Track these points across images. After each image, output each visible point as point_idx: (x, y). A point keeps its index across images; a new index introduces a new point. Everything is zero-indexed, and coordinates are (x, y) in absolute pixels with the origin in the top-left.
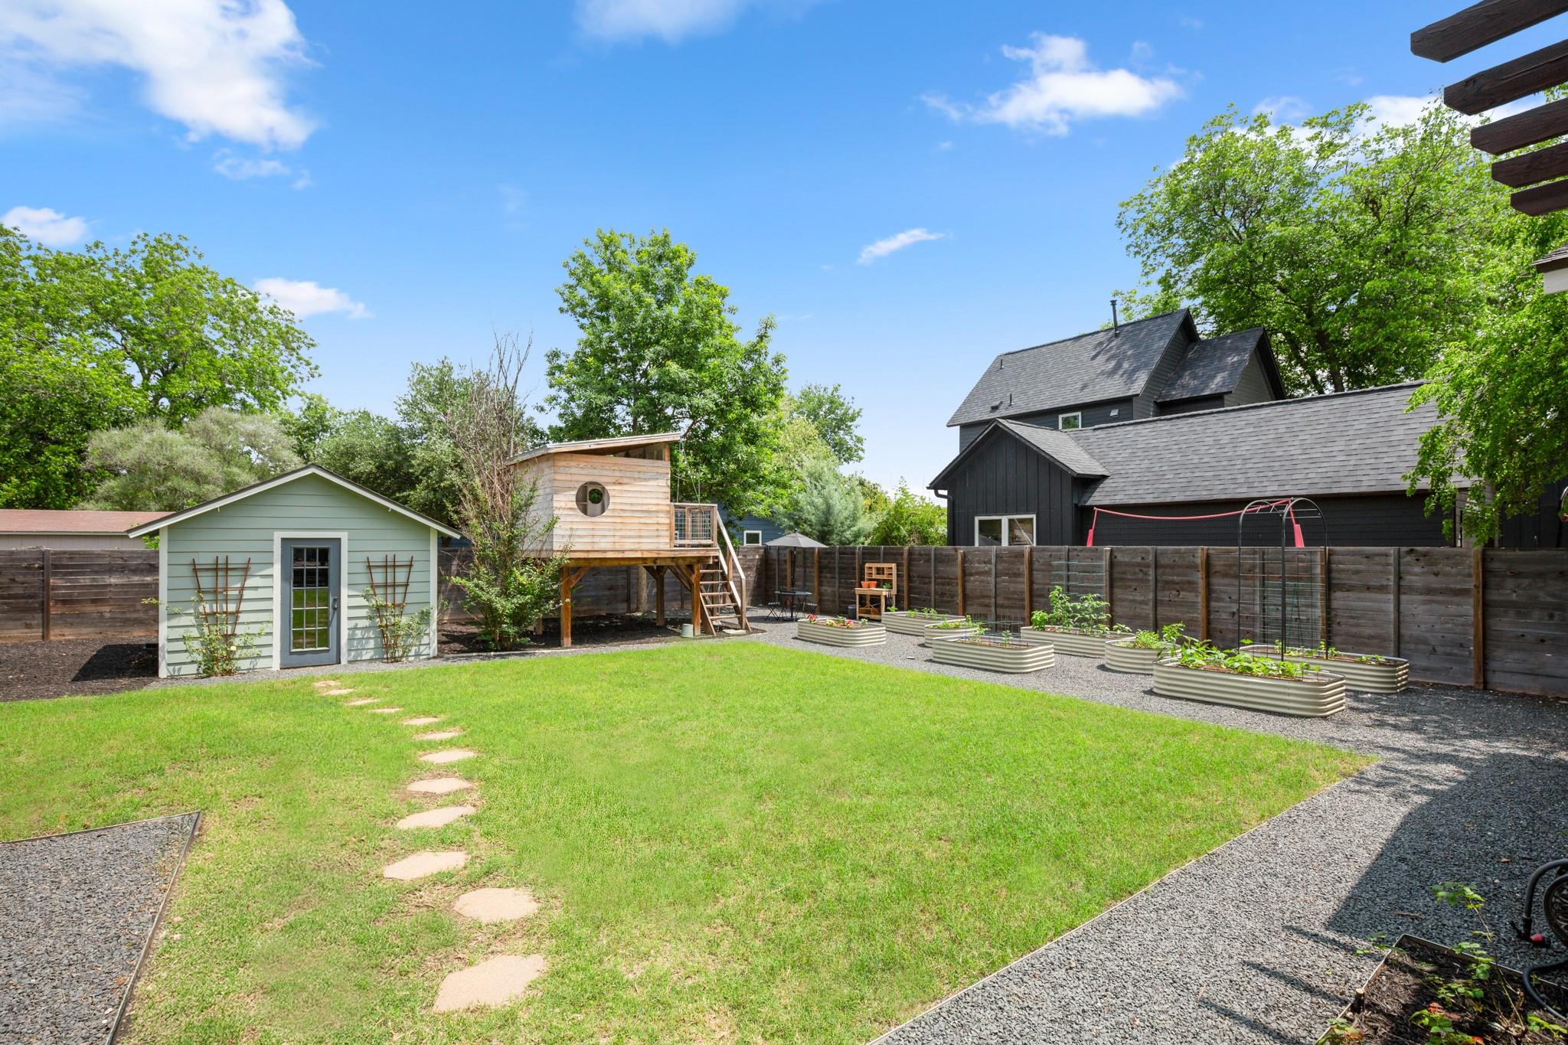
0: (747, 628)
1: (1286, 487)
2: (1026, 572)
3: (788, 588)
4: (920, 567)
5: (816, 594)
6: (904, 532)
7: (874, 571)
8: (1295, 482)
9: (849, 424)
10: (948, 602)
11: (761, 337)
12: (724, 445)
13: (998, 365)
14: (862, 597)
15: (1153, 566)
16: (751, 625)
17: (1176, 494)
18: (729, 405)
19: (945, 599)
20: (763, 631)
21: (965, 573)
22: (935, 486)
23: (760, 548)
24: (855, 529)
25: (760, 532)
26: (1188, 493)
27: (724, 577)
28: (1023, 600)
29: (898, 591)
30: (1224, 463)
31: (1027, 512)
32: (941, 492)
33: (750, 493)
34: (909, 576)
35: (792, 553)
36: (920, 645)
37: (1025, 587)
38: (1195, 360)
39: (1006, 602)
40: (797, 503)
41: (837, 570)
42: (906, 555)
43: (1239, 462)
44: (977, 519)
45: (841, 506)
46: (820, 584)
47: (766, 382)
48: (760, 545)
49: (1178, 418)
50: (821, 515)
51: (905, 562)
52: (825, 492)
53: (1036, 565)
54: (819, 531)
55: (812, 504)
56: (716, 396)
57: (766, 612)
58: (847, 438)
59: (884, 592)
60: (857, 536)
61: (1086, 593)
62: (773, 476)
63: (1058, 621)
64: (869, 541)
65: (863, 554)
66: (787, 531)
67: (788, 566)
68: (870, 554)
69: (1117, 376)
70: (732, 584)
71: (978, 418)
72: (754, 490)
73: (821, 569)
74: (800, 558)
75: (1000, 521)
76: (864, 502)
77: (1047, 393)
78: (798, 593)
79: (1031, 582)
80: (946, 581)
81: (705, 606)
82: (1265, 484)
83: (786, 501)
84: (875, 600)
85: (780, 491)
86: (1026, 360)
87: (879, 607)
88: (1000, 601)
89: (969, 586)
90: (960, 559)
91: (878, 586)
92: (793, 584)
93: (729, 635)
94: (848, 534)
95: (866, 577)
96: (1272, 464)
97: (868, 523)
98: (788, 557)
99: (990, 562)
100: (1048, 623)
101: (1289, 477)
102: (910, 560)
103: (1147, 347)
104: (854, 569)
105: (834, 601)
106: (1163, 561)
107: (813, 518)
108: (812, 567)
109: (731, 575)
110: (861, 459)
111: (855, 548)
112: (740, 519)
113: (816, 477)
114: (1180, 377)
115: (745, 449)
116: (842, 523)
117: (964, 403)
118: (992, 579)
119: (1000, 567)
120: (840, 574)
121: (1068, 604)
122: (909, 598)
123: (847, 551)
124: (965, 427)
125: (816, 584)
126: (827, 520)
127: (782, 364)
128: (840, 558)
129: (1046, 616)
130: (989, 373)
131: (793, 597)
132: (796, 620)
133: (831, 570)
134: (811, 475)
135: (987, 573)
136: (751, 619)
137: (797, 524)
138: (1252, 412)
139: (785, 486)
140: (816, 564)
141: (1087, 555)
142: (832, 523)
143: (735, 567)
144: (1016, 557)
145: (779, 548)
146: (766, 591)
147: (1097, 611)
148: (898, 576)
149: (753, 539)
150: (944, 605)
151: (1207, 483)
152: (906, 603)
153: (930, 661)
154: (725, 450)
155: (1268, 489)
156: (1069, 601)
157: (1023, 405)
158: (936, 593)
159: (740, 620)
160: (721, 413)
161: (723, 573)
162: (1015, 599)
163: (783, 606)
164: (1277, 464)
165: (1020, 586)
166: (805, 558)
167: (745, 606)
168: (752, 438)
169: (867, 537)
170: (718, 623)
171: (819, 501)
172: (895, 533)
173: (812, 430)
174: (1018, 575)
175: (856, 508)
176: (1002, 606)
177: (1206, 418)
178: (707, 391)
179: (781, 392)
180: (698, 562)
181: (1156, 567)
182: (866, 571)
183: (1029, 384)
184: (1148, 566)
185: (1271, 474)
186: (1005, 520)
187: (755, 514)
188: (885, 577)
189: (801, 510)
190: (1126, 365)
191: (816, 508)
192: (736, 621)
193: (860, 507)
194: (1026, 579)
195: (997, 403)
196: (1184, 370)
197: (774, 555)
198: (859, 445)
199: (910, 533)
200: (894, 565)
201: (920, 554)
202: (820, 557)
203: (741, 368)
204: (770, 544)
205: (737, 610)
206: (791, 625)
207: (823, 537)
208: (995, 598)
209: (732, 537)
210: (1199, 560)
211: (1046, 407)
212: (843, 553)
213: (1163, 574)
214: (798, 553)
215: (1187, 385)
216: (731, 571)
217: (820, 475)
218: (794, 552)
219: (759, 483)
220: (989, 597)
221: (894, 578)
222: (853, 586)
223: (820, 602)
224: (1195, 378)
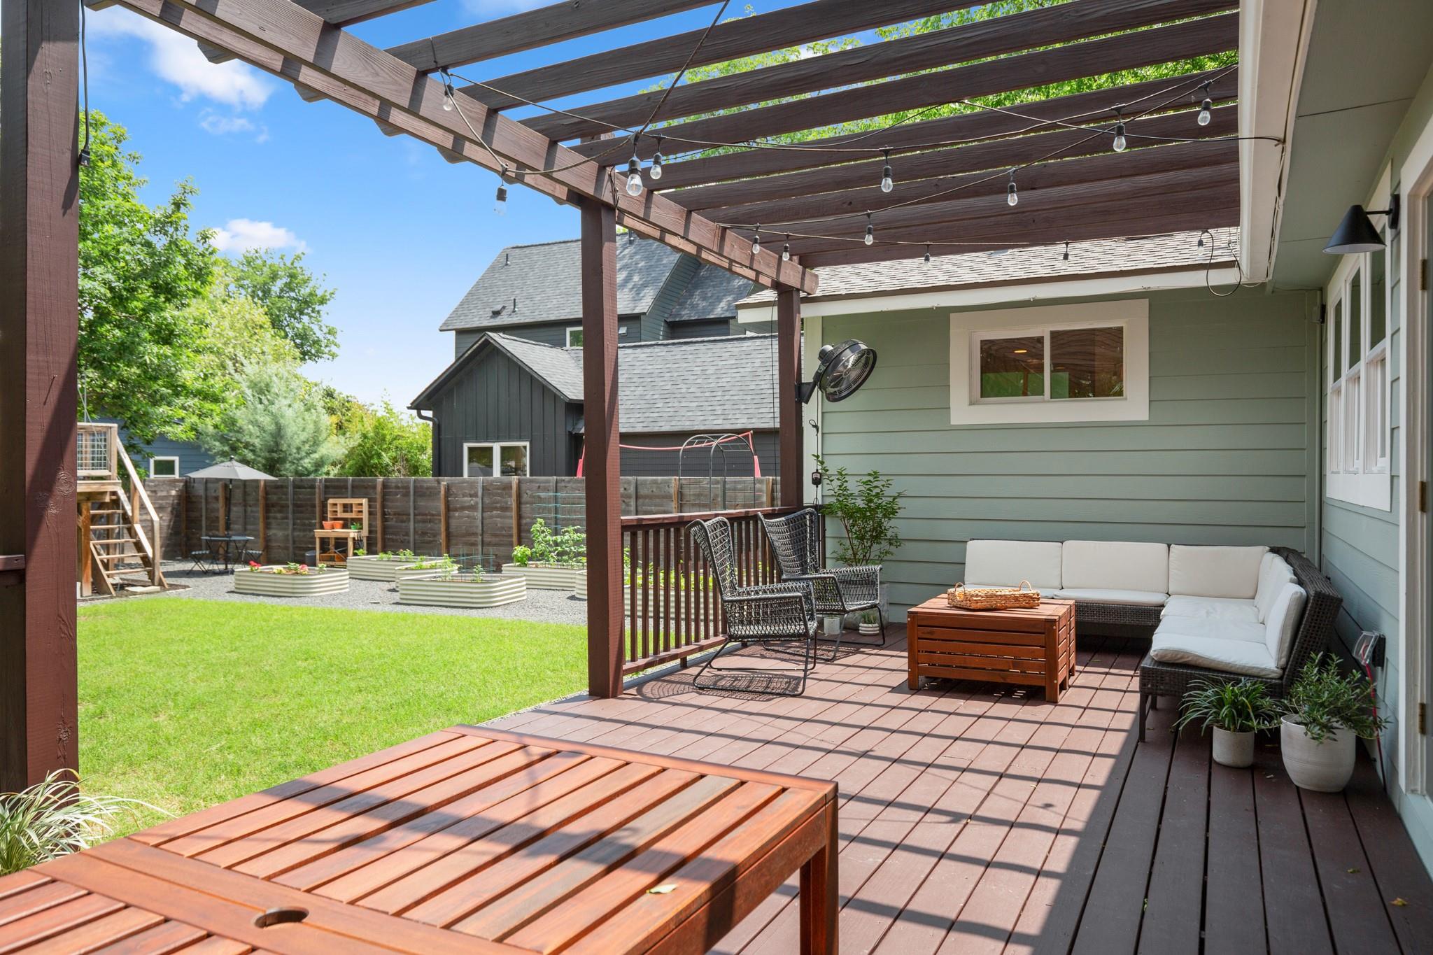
0: (161, 584)
1: (753, 421)
2: (514, 506)
3: (222, 531)
4: (397, 503)
5: (261, 541)
6: (386, 459)
7: (339, 509)
8: (760, 416)
9: (317, 308)
10: (430, 542)
11: (177, 205)
12: (122, 344)
13: (503, 260)
14: (324, 541)
15: (634, 496)
16: (166, 581)
17: (662, 424)
18: (132, 290)
19: (427, 538)
20: (185, 587)
21: (448, 509)
22: (418, 405)
23: (175, 481)
24: (316, 456)
25: (176, 459)
26: (673, 423)
27: (126, 519)
28: (511, 536)
29: (370, 532)
30: (707, 394)
31: (520, 439)
32: (424, 413)
33: (163, 409)
34: (384, 514)
35: (226, 487)
36: (389, 590)
37: (514, 522)
38: (707, 278)
39: (494, 540)
40: (233, 422)
41: (291, 507)
42: (379, 488)
43: (719, 393)
44: (466, 446)
45: (296, 430)
46: (267, 526)
47: (188, 265)
48: (177, 476)
49: (674, 344)
50: (268, 438)
51: (379, 497)
52: (273, 409)
53: (525, 498)
54: (266, 459)
55: (255, 423)
56: (112, 277)
57: (189, 566)
58: (315, 328)
59: (352, 533)
60: (319, 465)
61: (567, 526)
62: (198, 385)
63: (542, 556)
64: (336, 471)
65: (326, 487)
66: (218, 459)
67: (220, 505)
68: (335, 488)
69: (626, 290)
70: (138, 528)
71: (476, 323)
72: (169, 404)
73: (268, 507)
74: (238, 495)
75: (491, 449)
76: (328, 421)
77: (555, 302)
78: (234, 538)
79: (520, 517)
80: (426, 517)
81: (97, 558)
82: (737, 416)
83: (217, 419)
84: (341, 543)
85: (208, 405)
86: (535, 258)
87: (345, 552)
88: (487, 539)
89: (453, 522)
90: (443, 492)
91: (345, 526)
92: (228, 528)
93: (135, 593)
94: (307, 463)
95: (329, 515)
96: (745, 397)
97: (335, 448)
98: (220, 493)
99: (476, 495)
100: (530, 559)
101: (757, 411)
102: (384, 495)
103: (658, 260)
104: (314, 506)
105: (286, 548)
106: (642, 492)
107: (257, 442)
108: (256, 505)
109: (137, 517)
110: (334, 356)
111: (314, 480)
112: (148, 443)
113: (262, 390)
114: (691, 295)
115: (155, 349)
116: (298, 449)
117: (462, 304)
118: (478, 515)
119: (487, 501)
120: (294, 512)
121: (549, 537)
122: (384, 540)
123: (303, 484)
124: (460, 332)
125: (261, 526)
126: (277, 444)
127: (211, 241)
128: (295, 493)
129: (528, 552)
130: (492, 269)
131: (228, 543)
132: (232, 572)
133: (283, 508)
134: (254, 385)
135: (473, 508)
136: (167, 574)
137: (234, 449)
138: (737, 344)
139: (215, 399)
140: (261, 502)
141: (574, 486)
142: (285, 448)
143: (143, 507)
144: (504, 489)
145: (207, 481)
146: (189, 539)
147: (577, 543)
148: (370, 513)
149: (165, 468)
150: (424, 547)
151: (690, 413)
152: (379, 545)
153: (398, 603)
154: (125, 350)
155: (739, 421)
156: (551, 535)
157: (528, 313)
158: (415, 532)
159: (151, 575)
160: (119, 300)
161: (125, 514)
162: (503, 536)
163: (213, 558)
164: (749, 397)
165: (507, 521)
166: (245, 493)
167: (158, 560)
168: (165, 336)
169: (334, 464)
170: (117, 580)
171: (266, 420)
172: (375, 461)
173: (259, 314)
174: (506, 509)
175: (317, 430)
176: (489, 544)
177: (697, 346)
178: (98, 270)
179: (210, 278)
180: (88, 499)
181: (637, 498)
182: (329, 509)
183: (536, 288)
184: (630, 497)
185: (744, 407)
186: (496, 447)
187: (170, 436)
188: (353, 515)
189: (240, 431)
190: (636, 278)
191: (262, 429)
192: (146, 578)
193: (323, 428)
194: (514, 513)
195: (498, 307)
196: (696, 287)
197: (199, 490)
198: (331, 338)
199: (395, 460)
200: (364, 501)
201: (397, 487)
202: (267, 493)
203: (148, 244)
204: (194, 475)
205: (147, 562)
206: (225, 578)
207: (270, 467)
208: (482, 535)
209: (136, 466)
210: (673, 490)
211: (552, 318)
212: (300, 487)
213: (643, 505)
214: (236, 487)
215: (696, 307)
216: (137, 512)
217: (267, 385)
218: (229, 487)
219: (177, 395)
220: (475, 534)
221: (365, 516)
222: (311, 528)
223: (267, 548)
224: (704, 298)
